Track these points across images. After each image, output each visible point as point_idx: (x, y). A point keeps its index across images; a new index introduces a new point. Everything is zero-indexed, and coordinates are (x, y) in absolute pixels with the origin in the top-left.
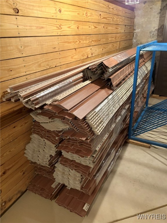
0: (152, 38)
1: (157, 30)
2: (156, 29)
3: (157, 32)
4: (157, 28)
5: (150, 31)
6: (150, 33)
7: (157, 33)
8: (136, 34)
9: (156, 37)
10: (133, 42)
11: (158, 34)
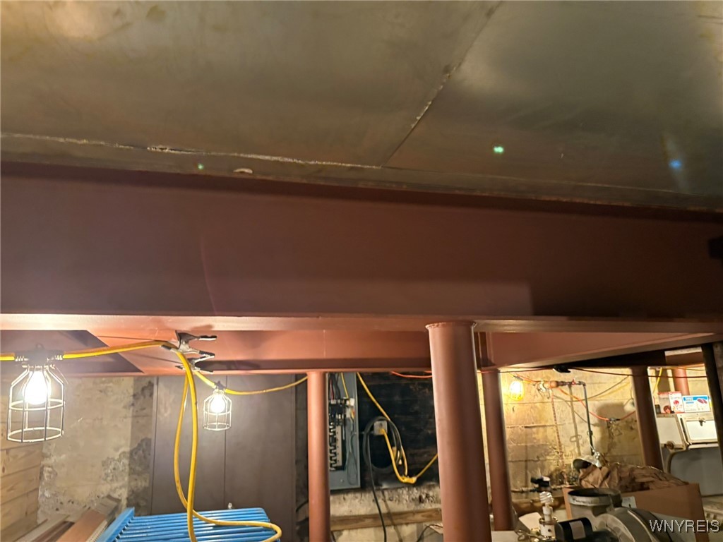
0: (112, 480)
1: (128, 455)
2: (124, 452)
3: (126, 461)
4: (127, 449)
5: (104, 459)
6: (105, 464)
7: (129, 465)
8: (50, 469)
9: (126, 479)
10: (41, 500)
11: (131, 469)
